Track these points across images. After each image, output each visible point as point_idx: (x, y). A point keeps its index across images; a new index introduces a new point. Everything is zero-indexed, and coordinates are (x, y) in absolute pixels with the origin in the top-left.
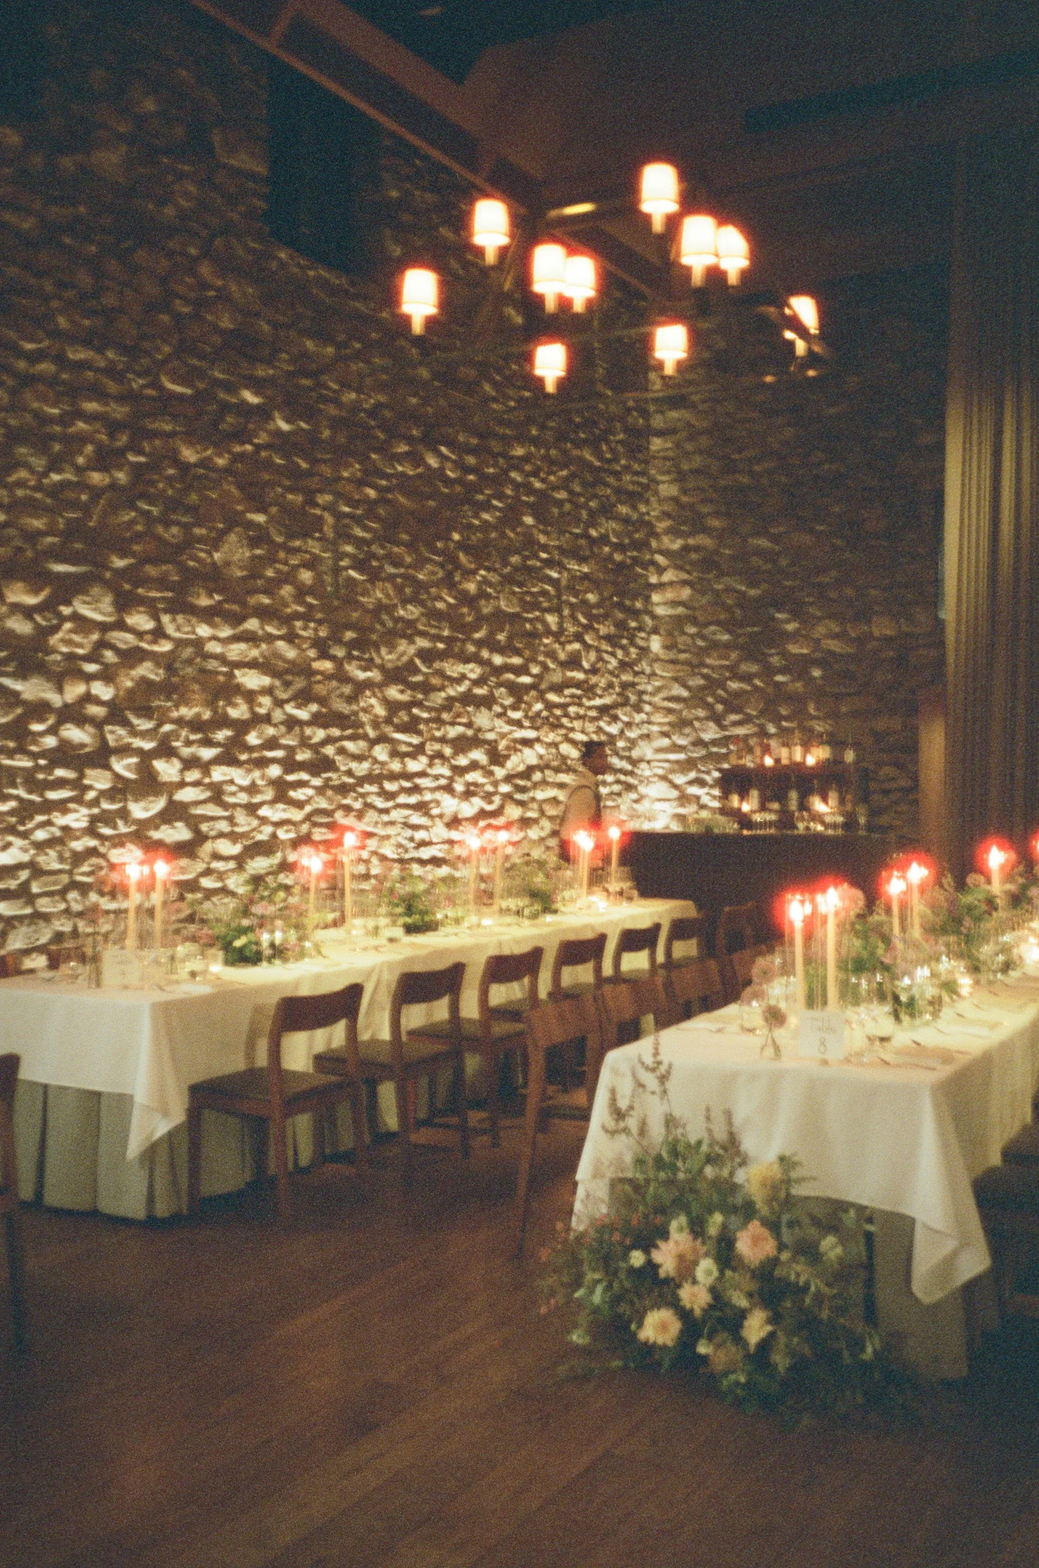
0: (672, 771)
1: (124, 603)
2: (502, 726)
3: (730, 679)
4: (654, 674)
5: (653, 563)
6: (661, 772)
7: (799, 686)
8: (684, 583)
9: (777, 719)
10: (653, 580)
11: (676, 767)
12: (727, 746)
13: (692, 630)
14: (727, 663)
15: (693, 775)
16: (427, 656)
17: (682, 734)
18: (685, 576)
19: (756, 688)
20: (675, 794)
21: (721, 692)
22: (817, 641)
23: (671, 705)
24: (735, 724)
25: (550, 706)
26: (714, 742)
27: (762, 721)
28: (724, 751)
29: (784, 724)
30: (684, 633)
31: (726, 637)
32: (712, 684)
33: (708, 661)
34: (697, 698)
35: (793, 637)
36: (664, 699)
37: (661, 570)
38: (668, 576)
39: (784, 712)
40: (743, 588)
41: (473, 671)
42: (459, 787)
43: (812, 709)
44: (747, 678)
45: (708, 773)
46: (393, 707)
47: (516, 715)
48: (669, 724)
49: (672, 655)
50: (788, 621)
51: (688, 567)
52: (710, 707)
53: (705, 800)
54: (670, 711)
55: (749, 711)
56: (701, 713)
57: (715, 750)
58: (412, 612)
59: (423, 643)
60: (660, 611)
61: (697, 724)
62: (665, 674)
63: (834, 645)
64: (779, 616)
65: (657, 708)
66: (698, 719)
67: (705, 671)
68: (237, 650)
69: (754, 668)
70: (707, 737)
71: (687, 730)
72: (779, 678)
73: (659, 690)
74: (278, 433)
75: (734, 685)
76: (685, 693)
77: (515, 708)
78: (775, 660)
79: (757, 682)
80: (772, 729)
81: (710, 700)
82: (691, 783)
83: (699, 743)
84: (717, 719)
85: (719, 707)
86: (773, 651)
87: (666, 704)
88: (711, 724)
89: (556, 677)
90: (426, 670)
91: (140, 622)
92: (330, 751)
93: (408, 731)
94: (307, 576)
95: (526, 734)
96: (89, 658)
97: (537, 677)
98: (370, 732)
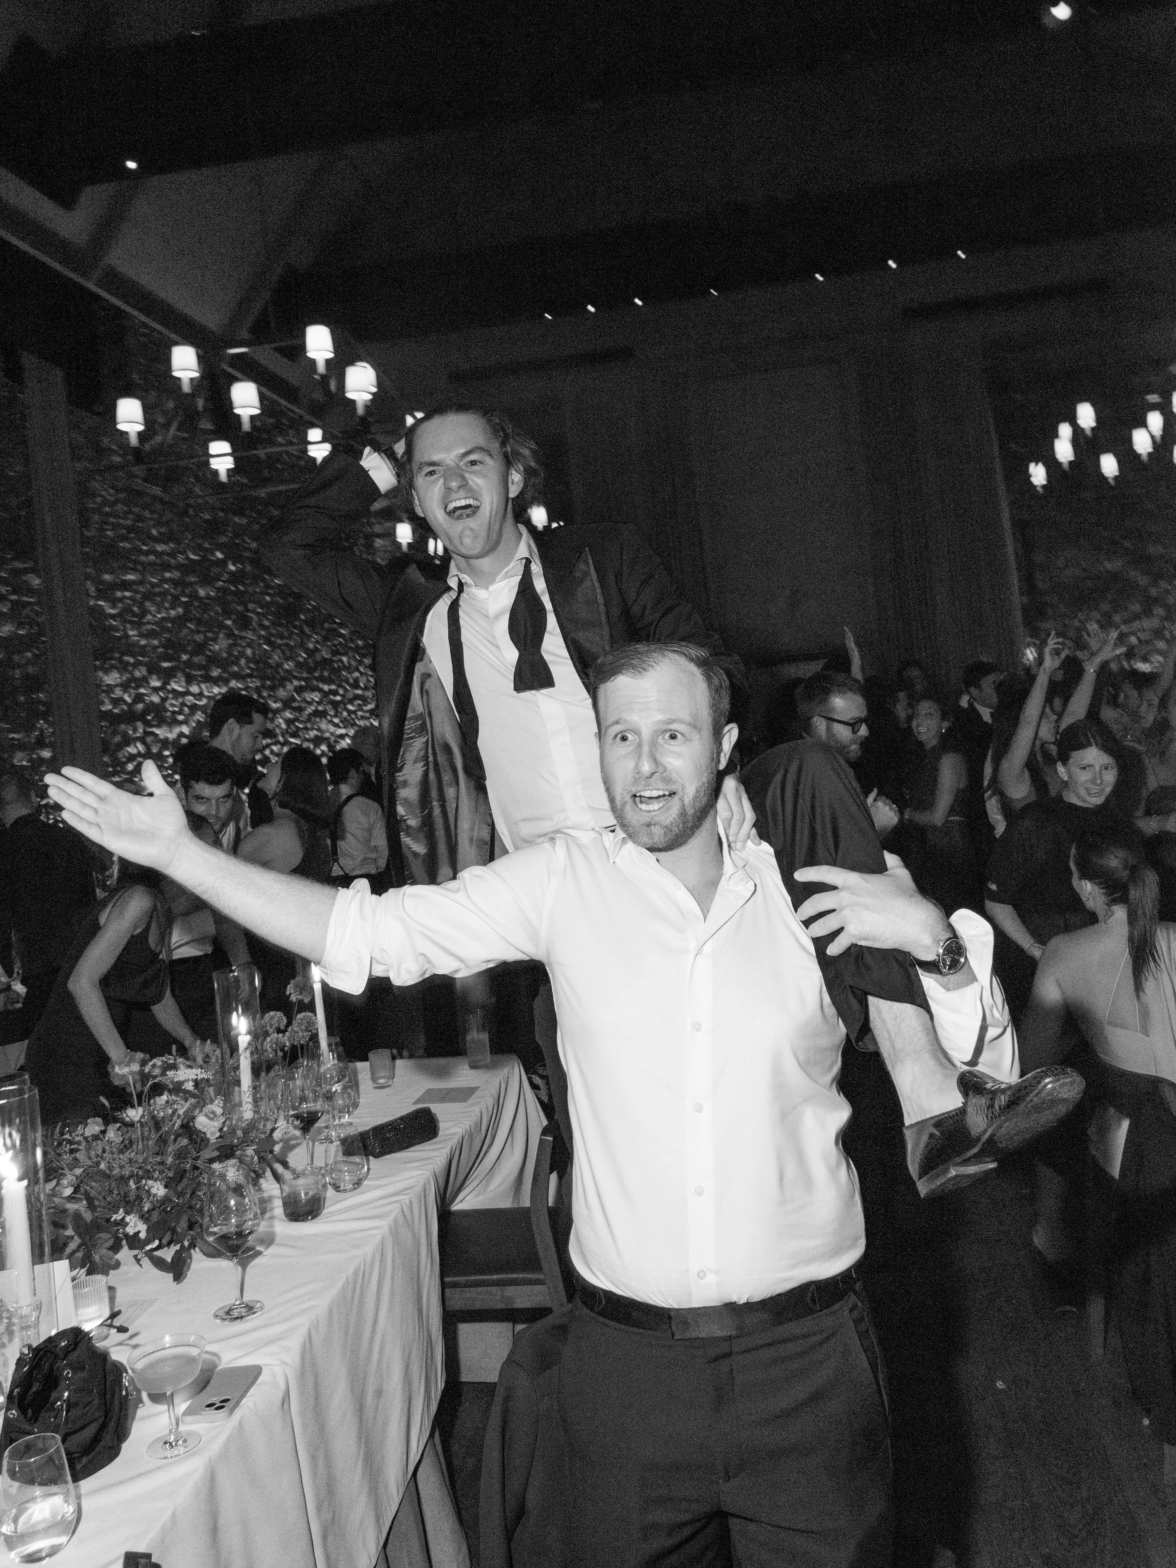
1: (190, 680)
2: (332, 728)
16: (299, 690)
25: (350, 712)
41: (316, 696)
46: (289, 722)
47: (336, 720)
58: (288, 666)
59: (296, 683)
74: (231, 573)
77: (336, 716)
89: (350, 695)
90: (299, 699)
91: (195, 689)
92: (267, 752)
93: (295, 735)
94: (249, 652)
95: (342, 731)
96: (180, 712)
97: (343, 696)
98: (281, 739)
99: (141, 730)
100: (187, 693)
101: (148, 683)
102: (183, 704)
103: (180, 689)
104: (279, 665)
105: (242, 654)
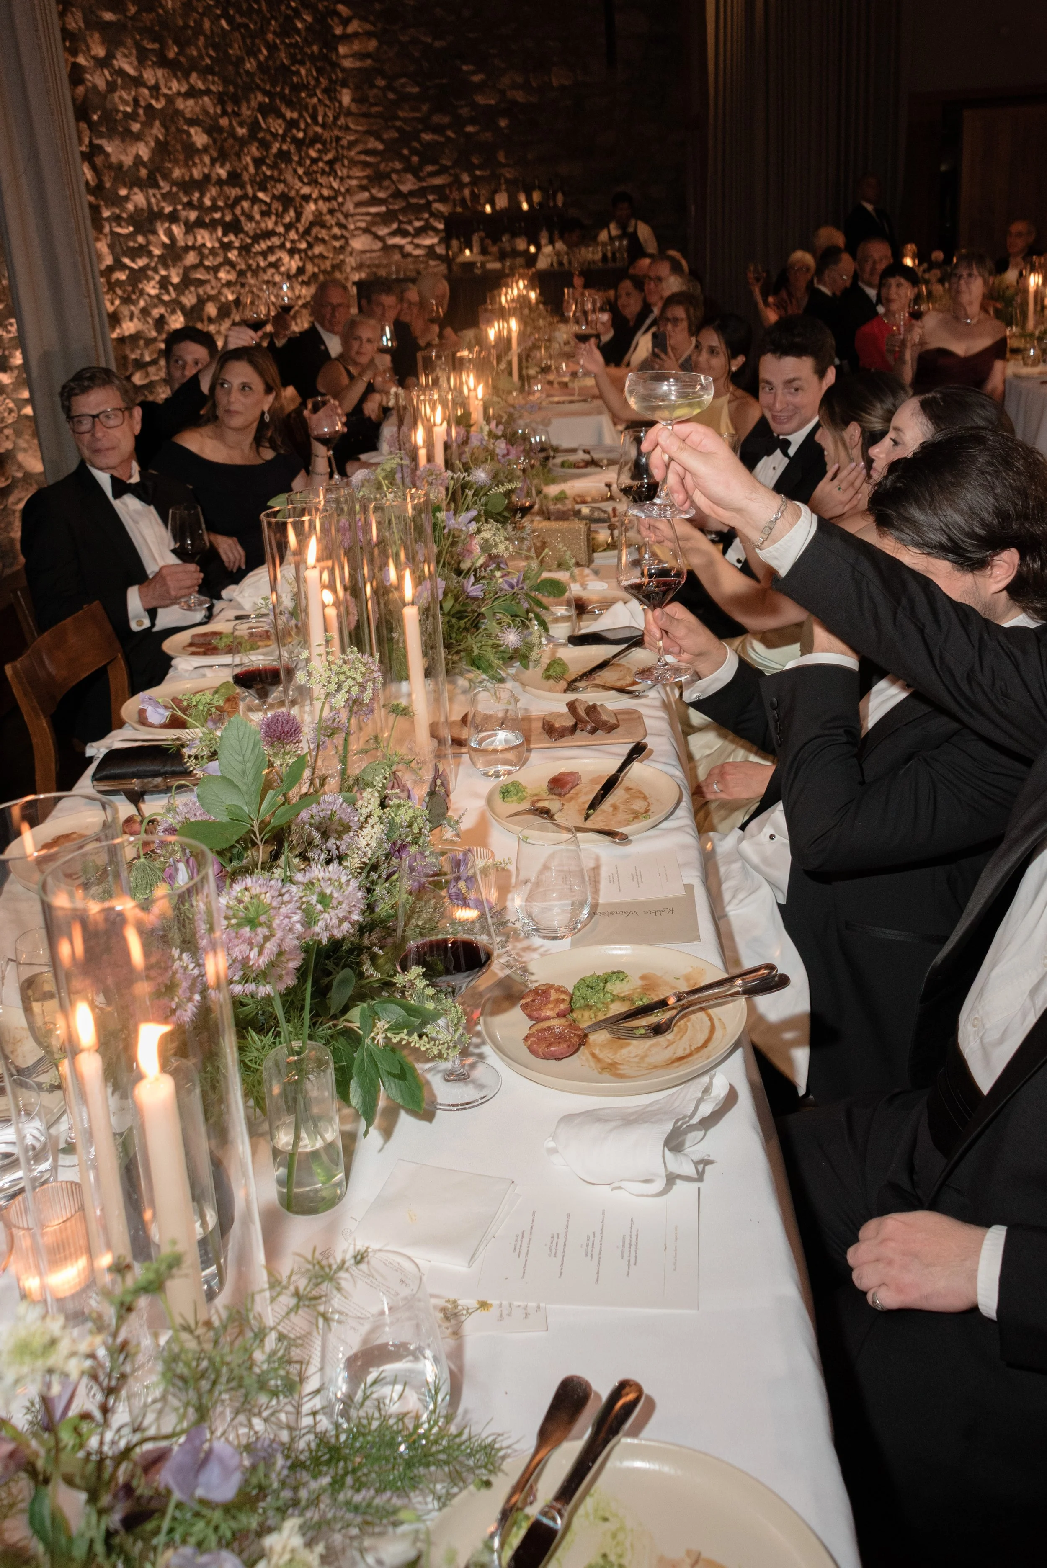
0: (373, 223)
1: (141, 56)
2: (296, 183)
3: (422, 131)
4: (347, 128)
5: (338, 14)
6: (363, 225)
7: (487, 136)
8: (369, 35)
9: (470, 168)
10: (338, 31)
11: (378, 219)
12: (424, 196)
13: (381, 83)
14: (418, 115)
15: (395, 226)
16: (264, 110)
17: (381, 187)
18: (368, 27)
19: (448, 138)
20: (378, 245)
21: (415, 144)
22: (503, 93)
23: (368, 159)
24: (432, 174)
25: (312, 161)
26: (412, 193)
27: (458, 171)
28: (422, 202)
29: (478, 173)
30: (372, 86)
31: (416, 90)
32: (406, 138)
33: (401, 114)
34: (392, 151)
35: (480, 87)
36: (360, 153)
37: (346, 22)
38: (353, 27)
39: (476, 161)
40: (429, 40)
41: (279, 126)
42: (288, 245)
43: (501, 157)
44: (438, 129)
45: (410, 222)
46: (258, 162)
47: (300, 171)
48: (367, 177)
49: (364, 109)
50: (474, 73)
51: (372, 18)
52: (406, 160)
53: (409, 248)
54: (366, 164)
55: (444, 162)
56: (398, 166)
57: (413, 201)
58: (252, 64)
59: (260, 97)
60: (347, 63)
61: (394, 177)
62: (359, 128)
63: (519, 96)
64: (465, 68)
65: (353, 163)
66: (397, 172)
67: (398, 124)
68: (187, 106)
69: (446, 120)
70: (405, 188)
71: (386, 183)
72: (470, 129)
73: (352, 144)
75: (427, 137)
76: (381, 147)
77: (299, 163)
78: (464, 112)
79: (450, 133)
80: (466, 178)
81: (406, 152)
82: (394, 234)
83: (398, 194)
84: (415, 172)
85: (415, 159)
86: (463, 103)
87: (363, 157)
88: (409, 176)
89: (311, 133)
90: (263, 125)
91: (149, 76)
92: (238, 211)
93: (264, 189)
94: (207, 24)
95: (306, 190)
96: (133, 117)
97: (305, 131)
98: (250, 191)
99: (86, 141)
100: (138, 82)
101: (89, 49)
102: (136, 101)
103: (131, 71)
104: (240, 61)
105: (198, 30)
